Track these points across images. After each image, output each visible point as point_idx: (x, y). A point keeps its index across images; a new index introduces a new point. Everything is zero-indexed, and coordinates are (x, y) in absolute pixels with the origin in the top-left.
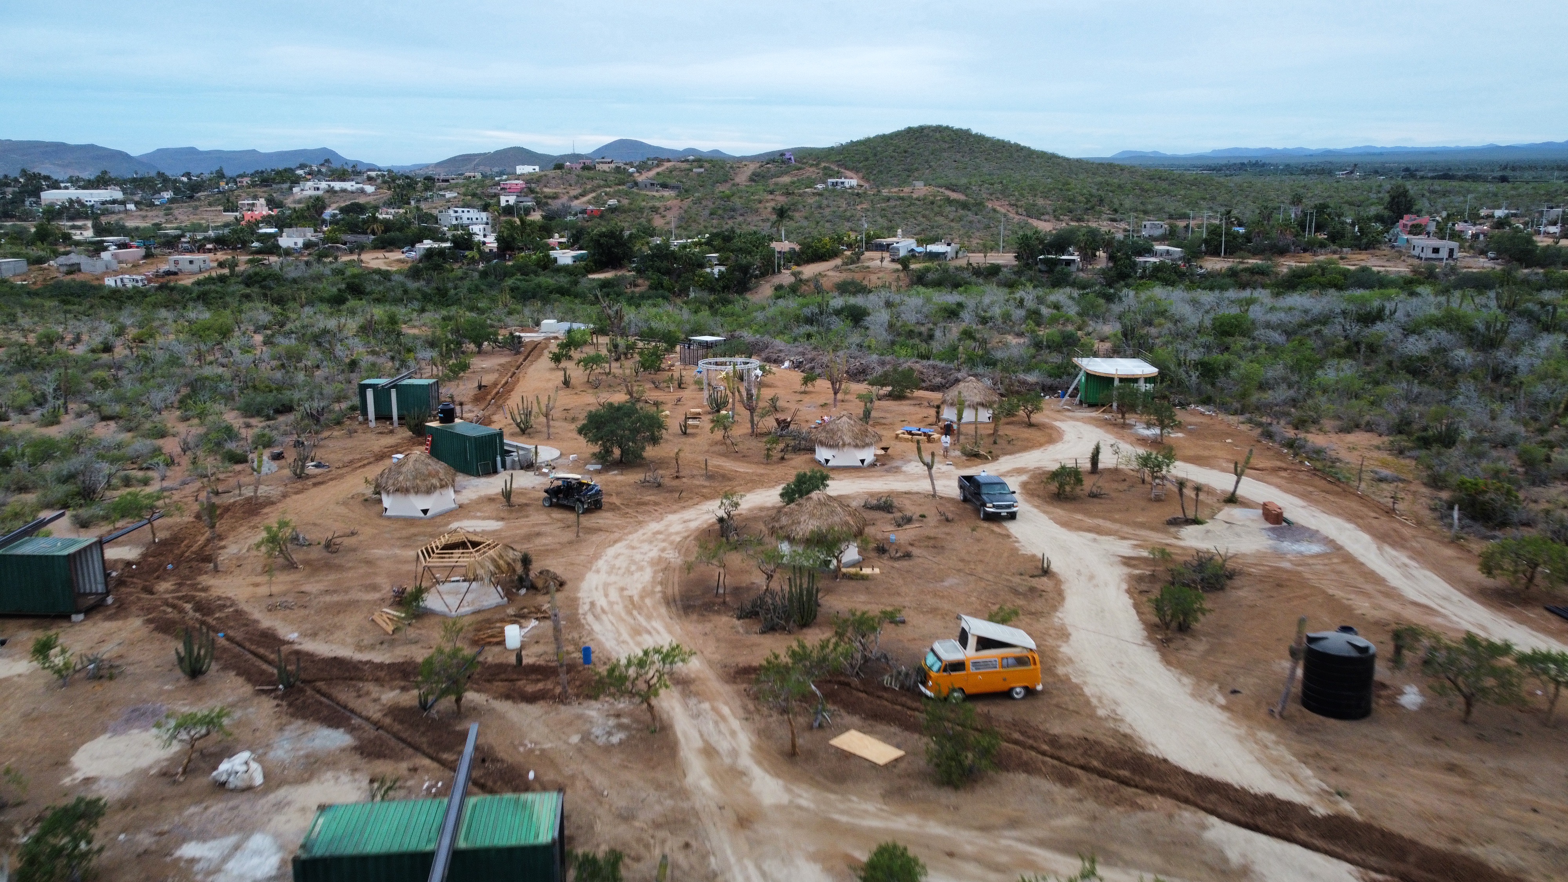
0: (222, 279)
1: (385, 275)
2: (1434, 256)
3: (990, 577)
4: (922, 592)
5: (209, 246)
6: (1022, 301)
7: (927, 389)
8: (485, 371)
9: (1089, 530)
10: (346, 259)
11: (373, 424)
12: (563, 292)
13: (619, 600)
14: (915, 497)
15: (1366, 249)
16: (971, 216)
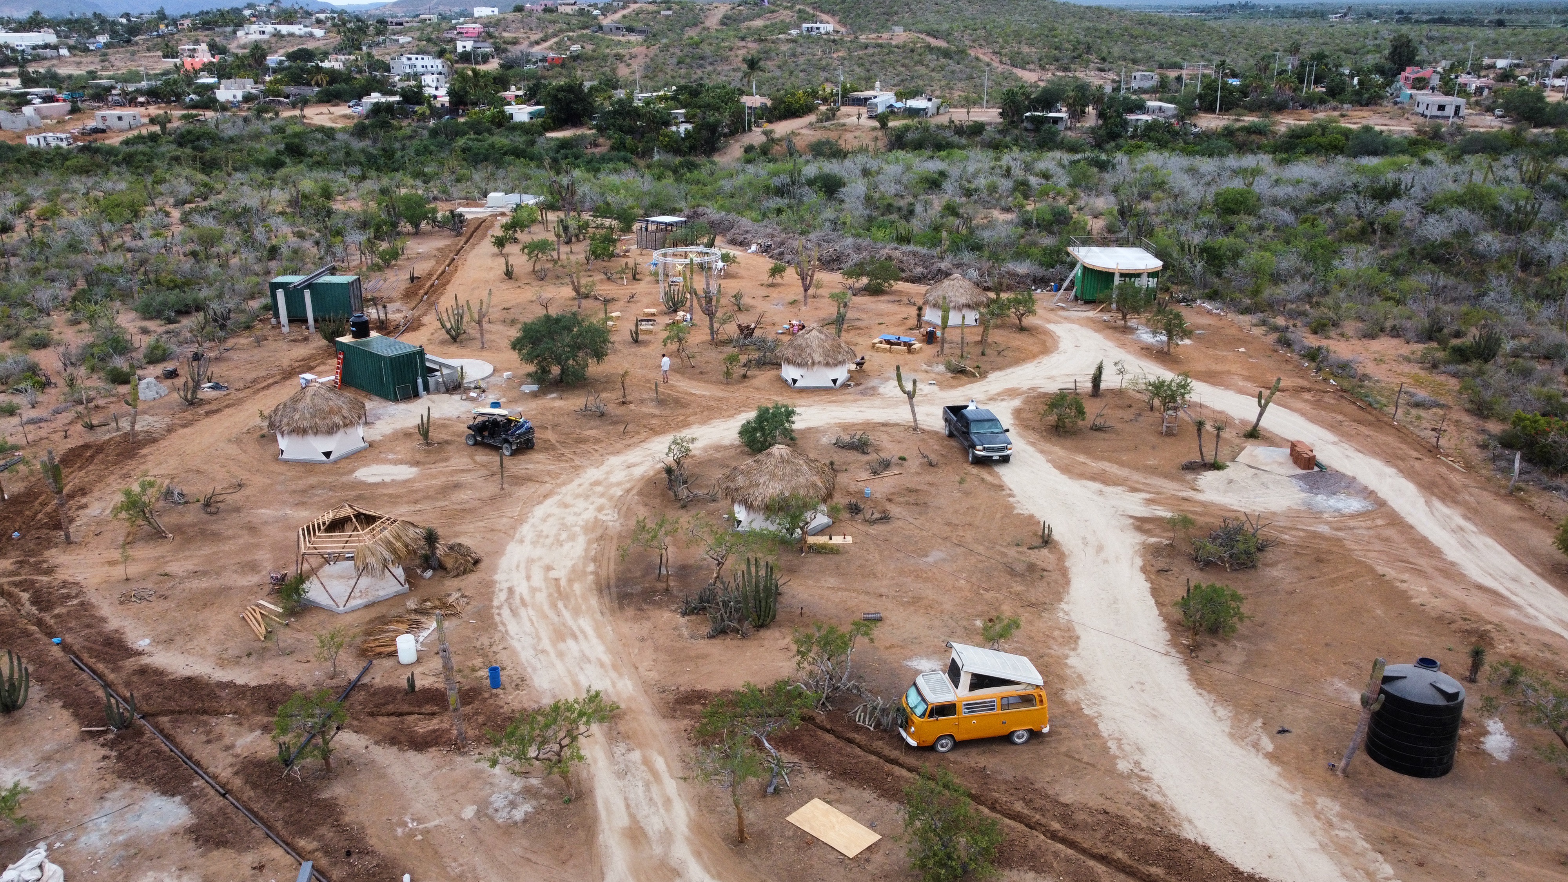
0: (153, 137)
1: (329, 133)
2: (1439, 113)
3: (981, 549)
4: (901, 573)
5: (141, 99)
6: (1008, 170)
7: (907, 280)
8: (421, 257)
9: (1093, 478)
10: (286, 114)
11: (286, 329)
12: (518, 153)
13: (543, 585)
14: (893, 431)
15: (1367, 105)
16: (952, 65)
